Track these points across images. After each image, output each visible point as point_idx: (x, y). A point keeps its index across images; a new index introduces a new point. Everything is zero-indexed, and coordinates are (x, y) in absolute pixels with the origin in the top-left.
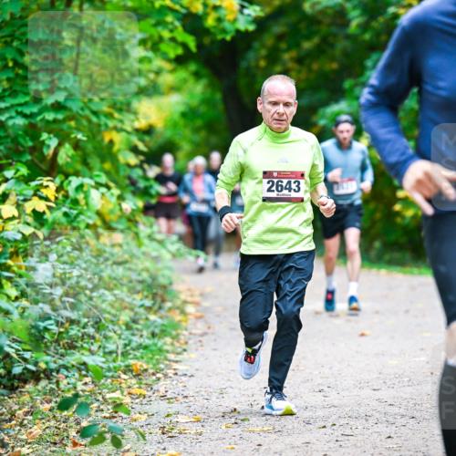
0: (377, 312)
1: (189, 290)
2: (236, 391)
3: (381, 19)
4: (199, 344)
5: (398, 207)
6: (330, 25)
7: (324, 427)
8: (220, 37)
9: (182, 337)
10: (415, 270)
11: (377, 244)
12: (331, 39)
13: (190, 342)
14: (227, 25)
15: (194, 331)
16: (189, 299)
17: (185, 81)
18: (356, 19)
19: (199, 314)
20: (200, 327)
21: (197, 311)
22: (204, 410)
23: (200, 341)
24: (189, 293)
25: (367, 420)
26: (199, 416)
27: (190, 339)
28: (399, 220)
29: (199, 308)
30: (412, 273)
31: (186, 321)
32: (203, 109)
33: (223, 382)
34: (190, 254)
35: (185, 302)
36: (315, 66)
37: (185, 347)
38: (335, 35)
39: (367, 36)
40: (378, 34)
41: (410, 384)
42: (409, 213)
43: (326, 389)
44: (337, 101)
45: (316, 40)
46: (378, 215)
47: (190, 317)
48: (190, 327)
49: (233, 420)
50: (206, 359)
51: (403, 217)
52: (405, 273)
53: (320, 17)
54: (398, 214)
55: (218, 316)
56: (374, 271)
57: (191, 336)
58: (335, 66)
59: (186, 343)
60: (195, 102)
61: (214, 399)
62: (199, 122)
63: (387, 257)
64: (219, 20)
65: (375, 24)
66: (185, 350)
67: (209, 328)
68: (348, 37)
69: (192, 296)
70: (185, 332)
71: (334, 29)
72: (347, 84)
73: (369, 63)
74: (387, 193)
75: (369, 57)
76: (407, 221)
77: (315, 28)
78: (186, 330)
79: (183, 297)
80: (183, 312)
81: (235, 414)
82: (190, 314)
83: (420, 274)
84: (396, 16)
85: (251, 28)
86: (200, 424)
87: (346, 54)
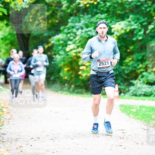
0: (73, 111)
1: (4, 103)
2: (22, 139)
3: (74, 5)
4: (8, 123)
5: (80, 73)
6: (55, 6)
7: (54, 152)
8: (16, 10)
9: (2, 120)
10: (86, 96)
11: (73, 86)
12: (56, 12)
13: (5, 122)
14: (18, 6)
15: (6, 118)
16: (4, 106)
17: (2, 27)
18: (65, 4)
19: (8, 112)
20: (8, 116)
21: (7, 111)
22: (10, 146)
23: (8, 121)
24: (4, 104)
25: (69, 150)
26: (8, 149)
27: (5, 121)
28: (80, 77)
29: (8, 109)
30: (86, 97)
31: (3, 114)
32: (9, 37)
33: (17, 136)
34: (5, 90)
35: (3, 107)
36: (50, 21)
37: (3, 124)
38: (57, 10)
39: (69, 11)
40: (73, 10)
41: (85, 137)
42: (84, 75)
43: (54, 138)
44: (58, 34)
45: (50, 12)
46: (73, 76)
47: (4, 113)
48: (4, 116)
49: (21, 150)
50: (11, 128)
51: (82, 77)
52: (83, 97)
53: (52, 4)
54: (80, 75)
55: (15, 112)
56: (72, 96)
57: (5, 120)
58: (57, 21)
59: (3, 122)
60: (6, 34)
61: (13, 142)
62: (8, 42)
63: (76, 91)
64: (15, 5)
65: (72, 6)
66: (3, 125)
67: (12, 117)
68: (62, 11)
69: (5, 105)
70: (2, 118)
71: (57, 8)
72: (62, 28)
73: (70, 20)
74: (76, 68)
75: (69, 18)
76: (83, 78)
77: (50, 8)
78: (3, 117)
79: (2, 105)
80: (2, 111)
81: (21, 148)
82: (4, 112)
83: (88, 97)
84: (79, 4)
85: (27, 6)
86: (8, 152)
87: (61, 17)
